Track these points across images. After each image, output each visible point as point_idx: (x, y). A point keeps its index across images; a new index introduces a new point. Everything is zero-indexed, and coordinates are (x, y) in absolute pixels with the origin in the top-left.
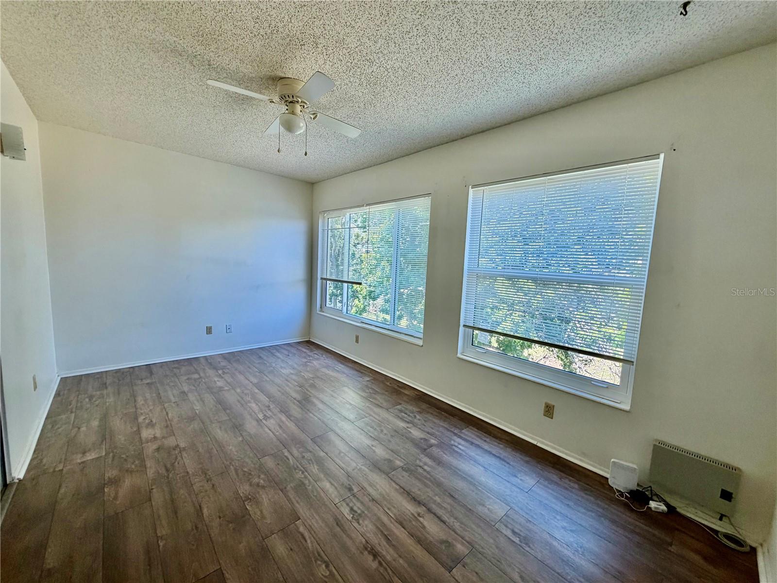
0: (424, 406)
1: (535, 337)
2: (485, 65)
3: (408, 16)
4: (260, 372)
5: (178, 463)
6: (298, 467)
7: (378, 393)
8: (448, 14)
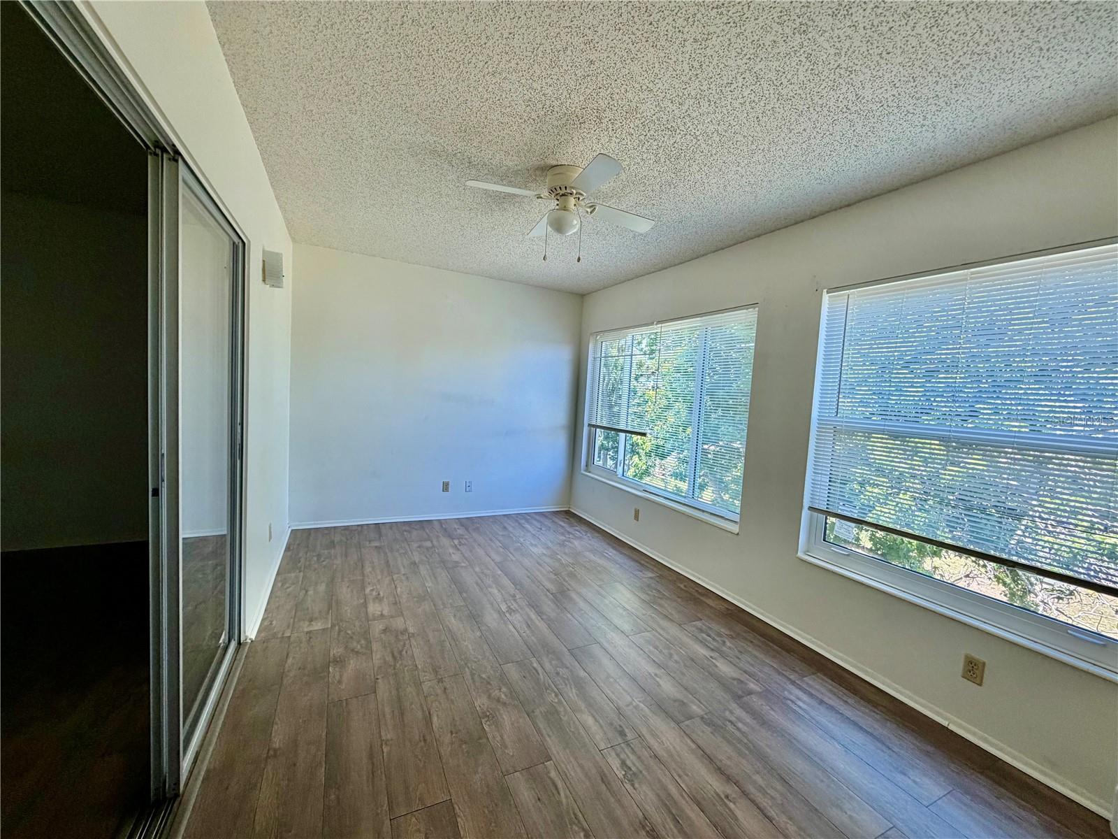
0: (739, 628)
1: (947, 538)
2: (853, 110)
3: (730, 62)
4: (505, 547)
5: (406, 652)
6: (549, 686)
7: (668, 598)
8: (793, 49)
